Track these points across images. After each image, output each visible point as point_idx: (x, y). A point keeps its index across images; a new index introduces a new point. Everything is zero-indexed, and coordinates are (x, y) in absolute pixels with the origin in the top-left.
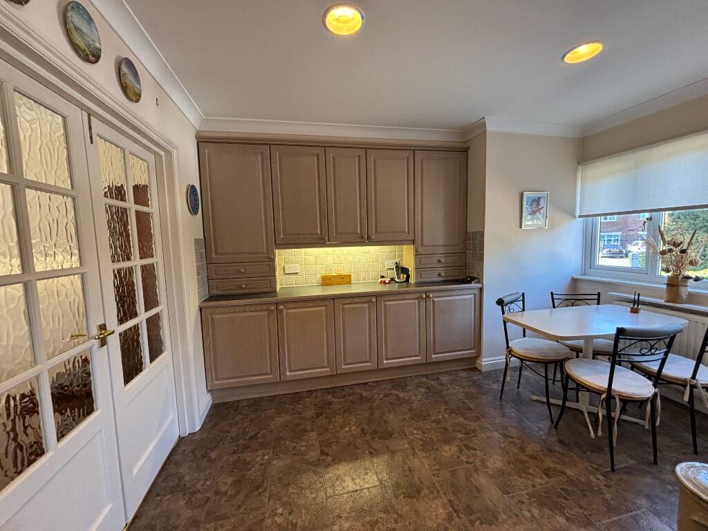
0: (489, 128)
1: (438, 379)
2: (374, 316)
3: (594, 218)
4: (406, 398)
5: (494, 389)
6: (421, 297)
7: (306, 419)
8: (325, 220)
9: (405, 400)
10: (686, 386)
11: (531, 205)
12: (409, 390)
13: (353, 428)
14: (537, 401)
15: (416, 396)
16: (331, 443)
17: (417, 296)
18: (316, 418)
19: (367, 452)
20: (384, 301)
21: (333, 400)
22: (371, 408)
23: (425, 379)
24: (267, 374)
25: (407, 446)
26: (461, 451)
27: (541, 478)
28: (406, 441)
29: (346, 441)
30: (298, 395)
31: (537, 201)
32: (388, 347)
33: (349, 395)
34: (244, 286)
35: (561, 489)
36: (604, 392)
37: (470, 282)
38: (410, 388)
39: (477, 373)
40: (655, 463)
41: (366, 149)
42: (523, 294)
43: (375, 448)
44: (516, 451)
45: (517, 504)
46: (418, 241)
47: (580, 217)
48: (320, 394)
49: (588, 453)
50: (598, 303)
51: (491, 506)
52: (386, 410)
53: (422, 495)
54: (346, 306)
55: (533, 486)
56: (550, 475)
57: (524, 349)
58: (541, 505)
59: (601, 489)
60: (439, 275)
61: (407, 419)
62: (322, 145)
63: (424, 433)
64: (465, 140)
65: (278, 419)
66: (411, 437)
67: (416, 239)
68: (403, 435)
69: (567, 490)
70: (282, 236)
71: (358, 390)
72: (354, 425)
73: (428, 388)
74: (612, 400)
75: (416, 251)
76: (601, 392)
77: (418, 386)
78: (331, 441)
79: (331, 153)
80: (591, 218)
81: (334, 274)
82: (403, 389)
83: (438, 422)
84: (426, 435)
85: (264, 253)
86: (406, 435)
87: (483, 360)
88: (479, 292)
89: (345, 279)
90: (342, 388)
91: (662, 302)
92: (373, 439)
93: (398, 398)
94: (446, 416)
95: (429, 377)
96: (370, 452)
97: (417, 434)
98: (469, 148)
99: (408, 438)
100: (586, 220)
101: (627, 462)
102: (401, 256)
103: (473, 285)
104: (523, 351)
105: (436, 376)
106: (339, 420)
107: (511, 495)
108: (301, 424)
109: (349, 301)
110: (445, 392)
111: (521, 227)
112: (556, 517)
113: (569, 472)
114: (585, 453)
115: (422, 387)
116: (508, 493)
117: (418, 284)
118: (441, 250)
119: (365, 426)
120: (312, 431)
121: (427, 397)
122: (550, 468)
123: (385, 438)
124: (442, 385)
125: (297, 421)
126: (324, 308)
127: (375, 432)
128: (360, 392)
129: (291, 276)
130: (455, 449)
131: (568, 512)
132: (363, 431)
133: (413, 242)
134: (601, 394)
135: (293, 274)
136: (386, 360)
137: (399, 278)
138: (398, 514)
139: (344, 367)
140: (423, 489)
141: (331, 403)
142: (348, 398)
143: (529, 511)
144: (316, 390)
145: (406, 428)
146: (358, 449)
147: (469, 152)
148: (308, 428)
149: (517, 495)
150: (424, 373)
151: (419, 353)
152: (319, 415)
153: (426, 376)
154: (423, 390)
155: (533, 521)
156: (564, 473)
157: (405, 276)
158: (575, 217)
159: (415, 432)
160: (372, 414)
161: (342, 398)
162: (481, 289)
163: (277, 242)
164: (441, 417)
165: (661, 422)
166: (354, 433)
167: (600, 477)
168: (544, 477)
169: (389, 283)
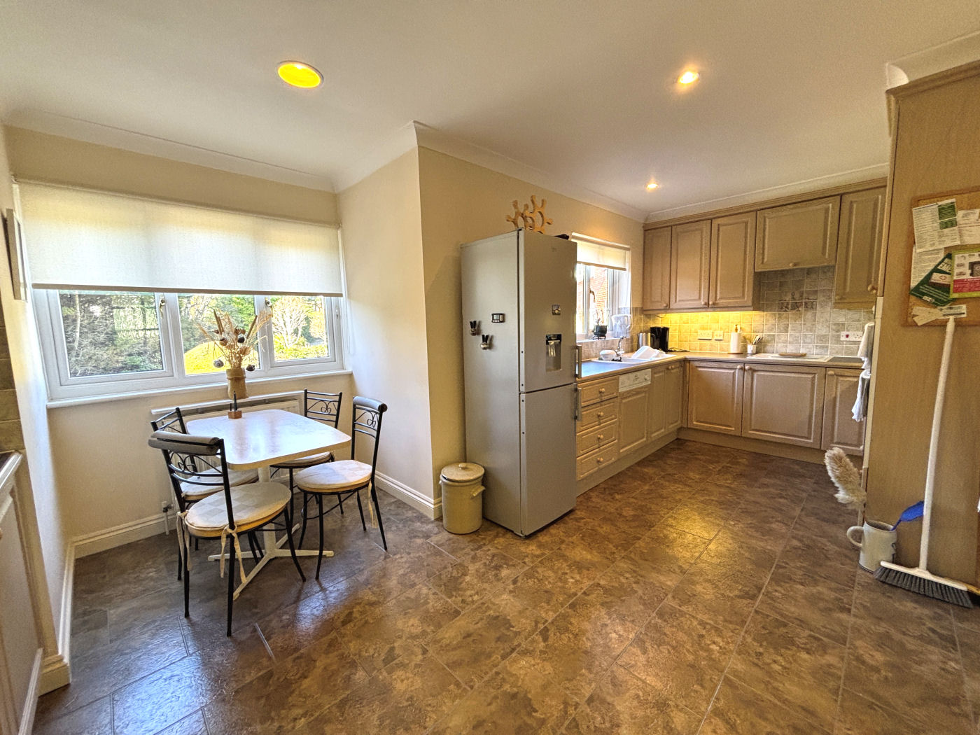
53: (515, 690)
138: (566, 707)
140: (505, 693)
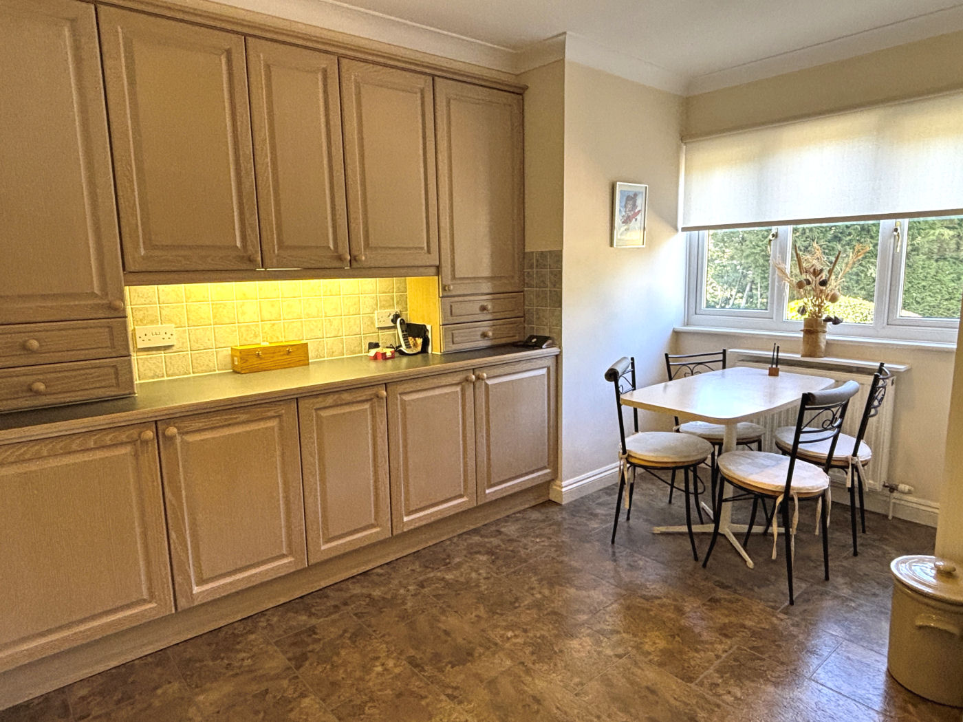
0: (570, 55)
1: (500, 532)
2: (382, 426)
3: (701, 232)
4: (462, 579)
5: (594, 529)
6: (467, 380)
7: (277, 677)
8: (252, 215)
9: (462, 583)
10: (848, 468)
11: (625, 207)
12: (459, 565)
13: (391, 663)
14: (662, 534)
15: (478, 570)
16: (361, 707)
17: (458, 378)
18: (298, 668)
19: (443, 697)
20: (400, 394)
21: (314, 621)
22: (403, 617)
23: (476, 539)
24: (145, 601)
25: (508, 663)
26: (598, 643)
27: (721, 643)
28: (501, 654)
29: (389, 691)
30: (222, 635)
31: (631, 199)
32: (411, 489)
33: (346, 604)
34: (42, 387)
35: (751, 649)
36: (781, 493)
37: (538, 346)
38: (457, 560)
39: (556, 509)
40: (827, 578)
41: (340, 57)
42: (632, 359)
43: (454, 685)
44: (673, 616)
45: (711, 690)
46: (446, 269)
47: (684, 229)
48: (275, 619)
49: (756, 589)
50: (724, 367)
51: (681, 707)
52: (435, 611)
54: (324, 414)
55: (718, 657)
56: (730, 635)
57: (656, 450)
58: (739, 678)
59: (790, 631)
60: (484, 335)
61: (485, 616)
62: (239, 29)
63: (525, 631)
64: (518, 72)
65: (201, 698)
66: (507, 645)
67: (443, 264)
68: (491, 646)
69: (758, 648)
70: (143, 252)
71: (357, 590)
72: (388, 656)
73: (490, 552)
74: (790, 503)
75: (444, 289)
76: (777, 494)
77: (472, 552)
78: (359, 702)
79: (262, 53)
80: (697, 232)
81: (266, 344)
82: (446, 563)
83: (538, 605)
84: (531, 635)
85: (93, 295)
86: (496, 644)
87: (564, 484)
88: (555, 363)
89: (295, 356)
90: (322, 593)
91: (798, 357)
92: (441, 670)
93: (448, 584)
94: (547, 592)
95: (483, 532)
96: (448, 696)
97: (516, 636)
98: (527, 88)
99: (503, 649)
100: (690, 236)
101: (801, 588)
102: (403, 301)
103: (545, 351)
104: (652, 454)
105: (493, 528)
106: (351, 656)
107: (697, 682)
108: (267, 691)
109: (330, 400)
110: (522, 552)
111: (612, 245)
112: (763, 686)
113: (748, 623)
114: (752, 590)
115: (479, 552)
116: (690, 680)
117: (449, 356)
118: (486, 287)
119: (412, 652)
120: (303, 695)
121: (498, 569)
122: (725, 624)
123: (463, 662)
124: (511, 541)
125: (255, 688)
126: (274, 423)
127: (437, 657)
128: (365, 591)
129: (155, 355)
130: (588, 641)
131: (771, 676)
132: (412, 662)
133: (438, 270)
134: (776, 498)
135: (158, 349)
136: (407, 515)
137: (408, 346)
139: (323, 548)
141: (312, 630)
142: (345, 609)
143: (729, 693)
144: (262, 613)
145: (490, 632)
146: (423, 698)
147: (525, 95)
148: (290, 693)
149: (705, 677)
150: (472, 527)
151: (465, 489)
152: (300, 661)
153: (476, 531)
154: (484, 558)
155: (739, 705)
156: (744, 626)
157: (420, 341)
158: (677, 230)
159: (510, 634)
160: (412, 626)
161: (331, 614)
162: (558, 358)
163: (131, 267)
164: (539, 596)
165: (831, 522)
166: (397, 671)
167: (782, 616)
168: (724, 640)
169: (392, 357)
